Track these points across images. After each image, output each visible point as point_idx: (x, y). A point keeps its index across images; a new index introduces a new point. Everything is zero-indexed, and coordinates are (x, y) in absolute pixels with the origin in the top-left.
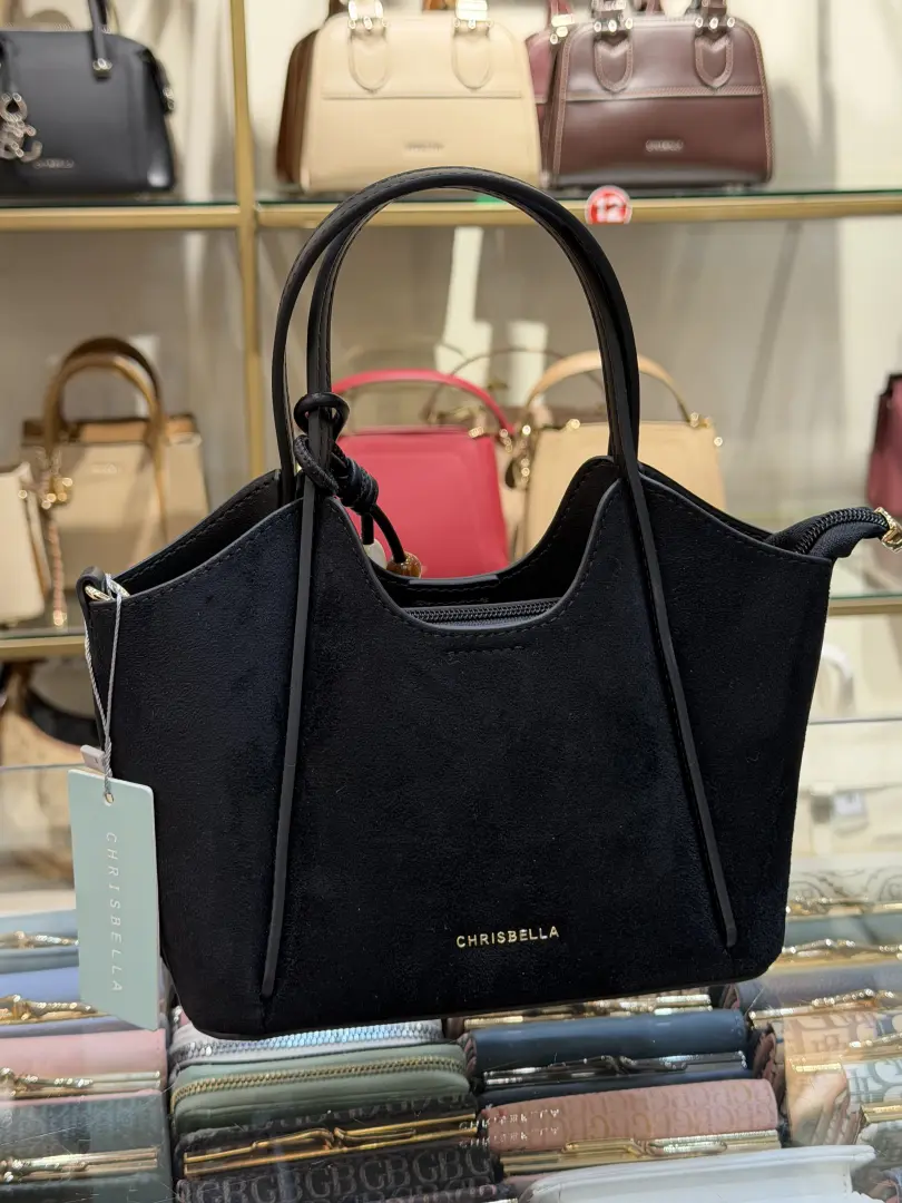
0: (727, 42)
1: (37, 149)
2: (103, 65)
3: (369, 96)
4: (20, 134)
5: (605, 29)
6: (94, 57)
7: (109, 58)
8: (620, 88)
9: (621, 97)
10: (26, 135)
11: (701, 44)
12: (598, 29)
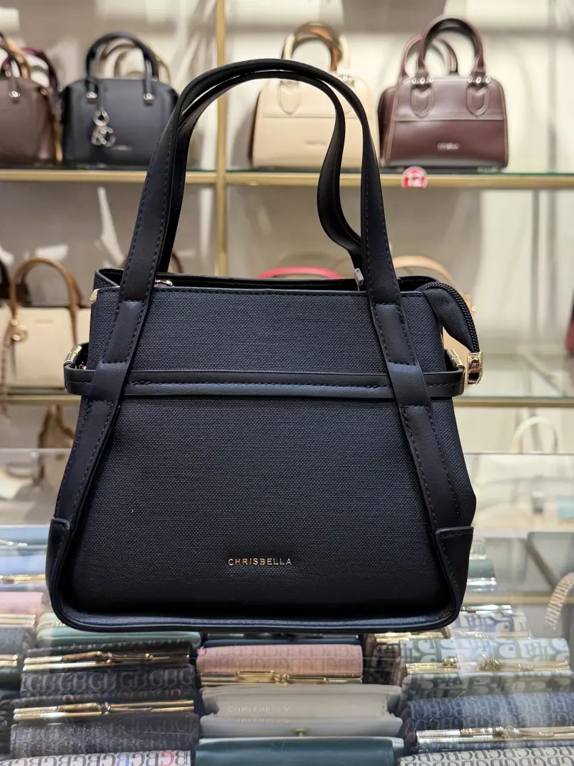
0: (486, 91)
1: (113, 140)
2: (149, 97)
3: (288, 116)
4: (104, 132)
5: (418, 83)
6: (145, 92)
7: (153, 93)
8: (425, 114)
9: (426, 119)
10: (107, 133)
11: (471, 91)
12: (414, 83)
